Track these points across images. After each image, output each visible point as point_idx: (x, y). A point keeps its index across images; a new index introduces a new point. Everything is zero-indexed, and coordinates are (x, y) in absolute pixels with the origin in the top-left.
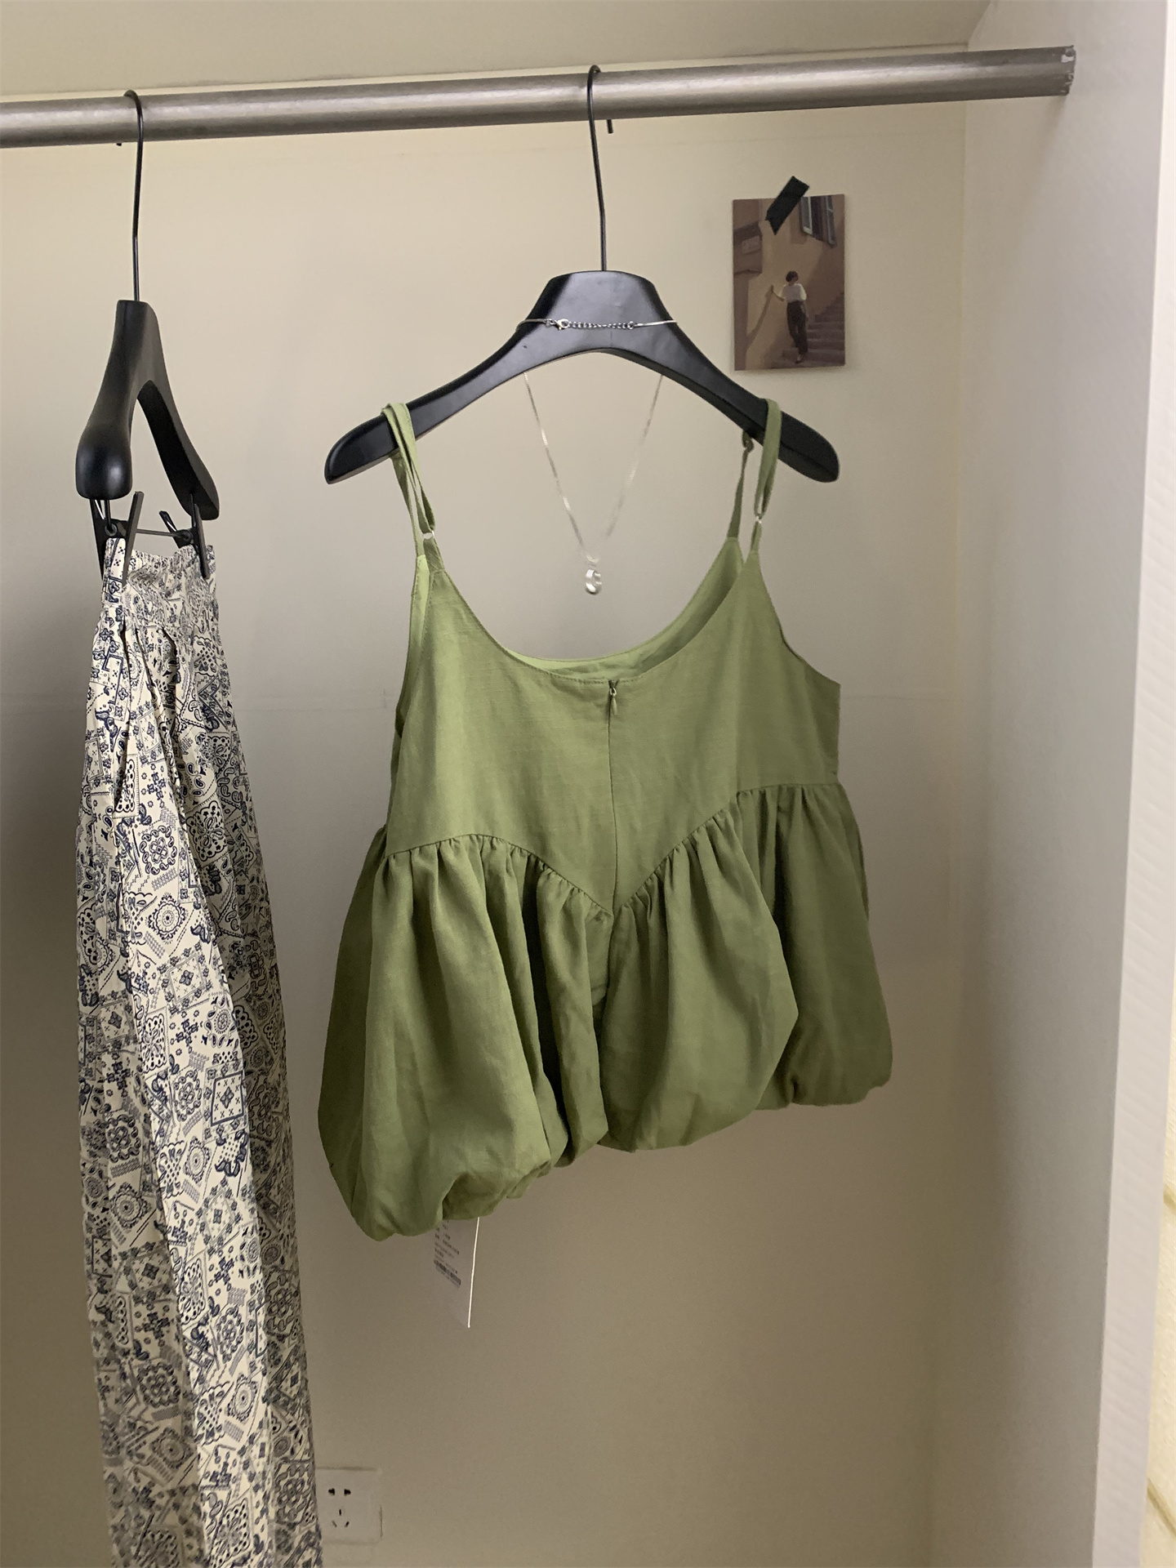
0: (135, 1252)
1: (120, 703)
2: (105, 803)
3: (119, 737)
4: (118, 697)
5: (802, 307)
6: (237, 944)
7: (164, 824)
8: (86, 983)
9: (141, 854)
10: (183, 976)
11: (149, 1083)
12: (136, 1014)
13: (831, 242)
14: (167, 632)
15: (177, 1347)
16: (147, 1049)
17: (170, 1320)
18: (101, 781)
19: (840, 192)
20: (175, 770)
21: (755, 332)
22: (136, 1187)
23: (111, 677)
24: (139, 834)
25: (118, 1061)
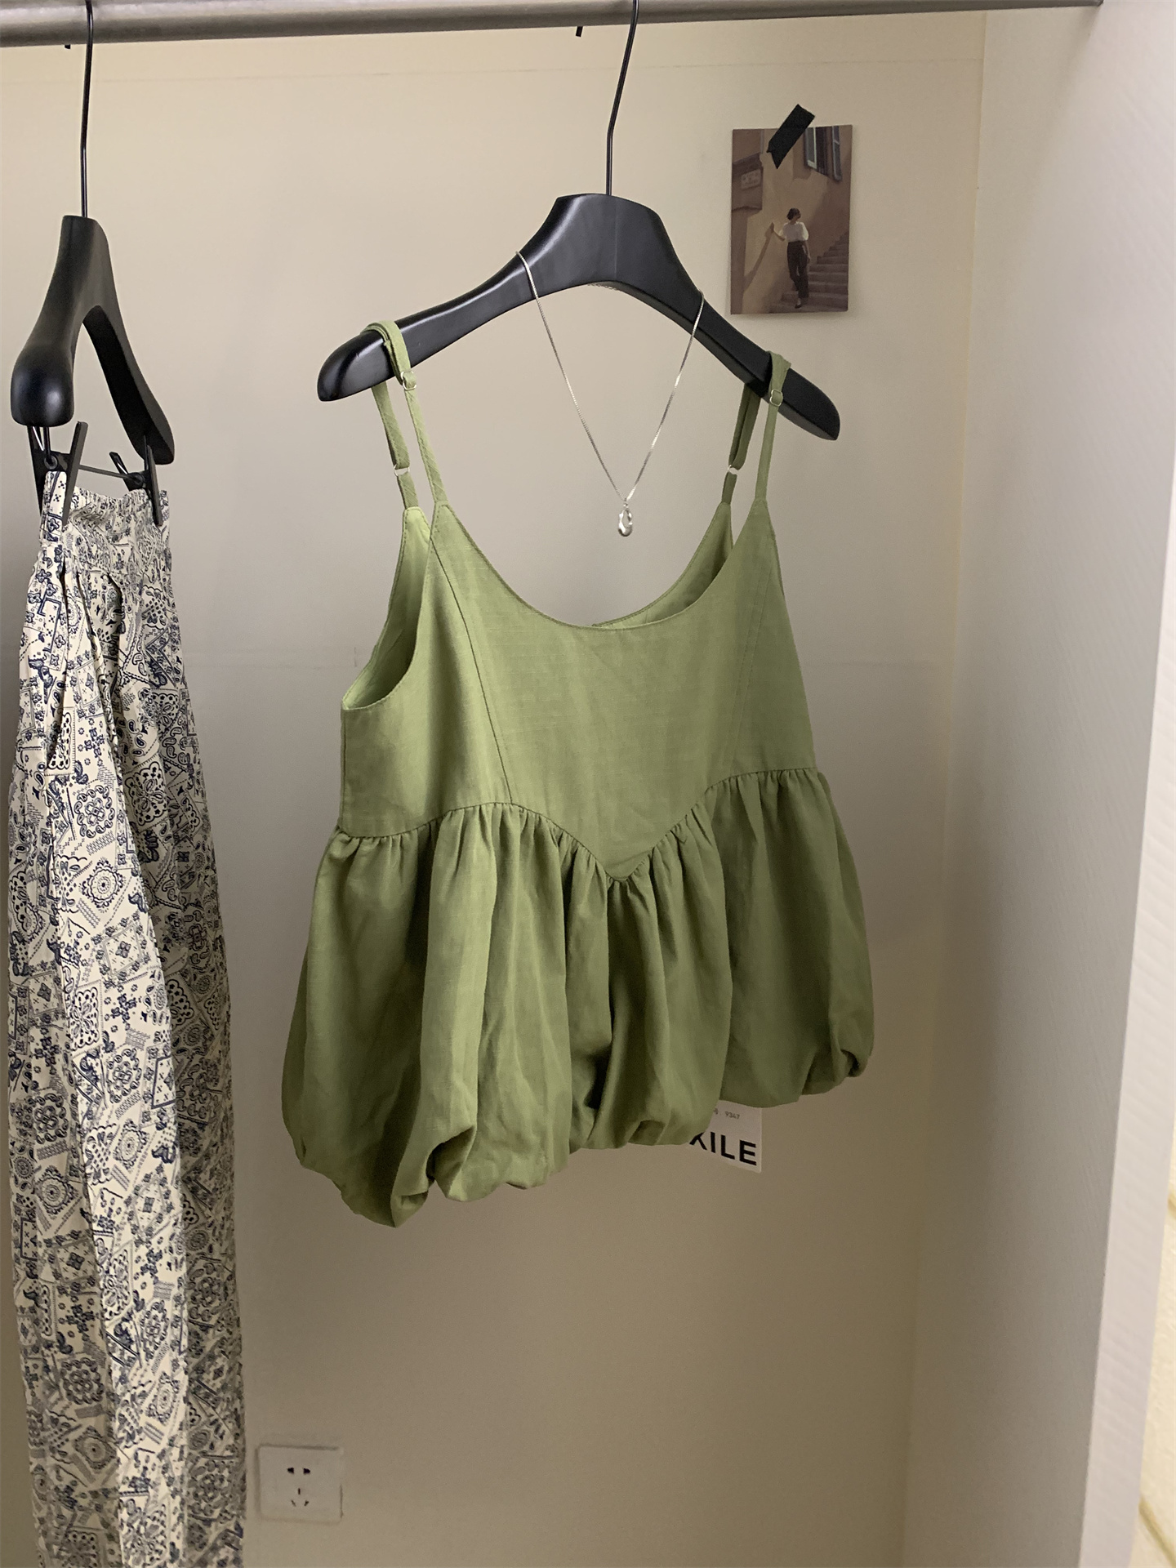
0: (60, 1239)
1: (56, 651)
2: (37, 759)
3: (54, 688)
4: (54, 645)
5: (803, 247)
6: (174, 915)
7: (102, 784)
8: (18, 951)
9: (76, 815)
10: (120, 947)
11: (77, 1062)
12: (65, 987)
13: (836, 176)
14: (113, 579)
15: (100, 1342)
16: (75, 1025)
17: (94, 1314)
18: (33, 735)
19: (849, 124)
20: (113, 726)
21: (753, 273)
22: (63, 1172)
23: (47, 622)
24: (74, 794)
25: (47, 1036)
